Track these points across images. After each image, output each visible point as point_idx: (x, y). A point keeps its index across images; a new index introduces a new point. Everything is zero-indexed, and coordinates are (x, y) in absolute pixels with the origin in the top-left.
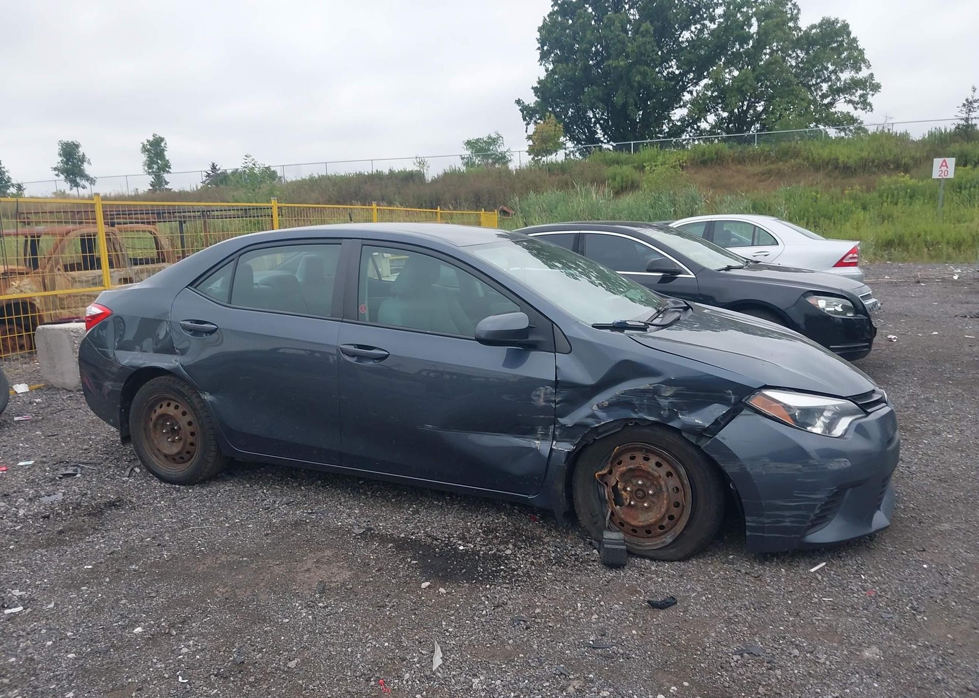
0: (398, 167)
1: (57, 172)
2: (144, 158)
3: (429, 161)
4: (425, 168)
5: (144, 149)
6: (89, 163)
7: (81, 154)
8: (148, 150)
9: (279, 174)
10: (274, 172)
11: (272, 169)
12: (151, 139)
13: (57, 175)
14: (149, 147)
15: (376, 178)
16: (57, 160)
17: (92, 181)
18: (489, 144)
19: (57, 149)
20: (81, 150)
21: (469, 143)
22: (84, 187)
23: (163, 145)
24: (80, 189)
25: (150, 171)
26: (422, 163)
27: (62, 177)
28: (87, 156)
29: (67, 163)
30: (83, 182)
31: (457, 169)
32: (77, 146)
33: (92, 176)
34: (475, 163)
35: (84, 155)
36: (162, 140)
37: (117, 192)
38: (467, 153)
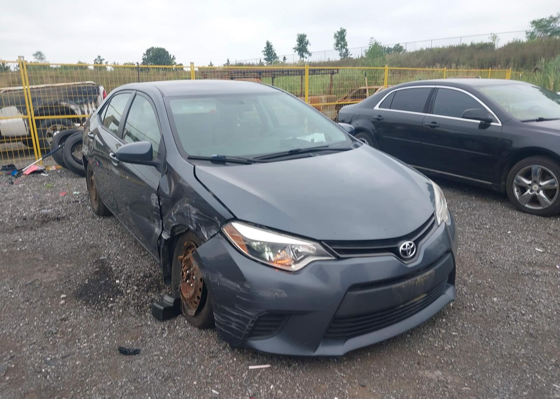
0: (477, 41)
1: (294, 50)
2: (334, 41)
3: (500, 36)
4: (496, 40)
5: (335, 36)
6: (310, 45)
7: (307, 40)
8: (337, 37)
9: (404, 48)
10: (401, 47)
11: (401, 45)
12: (339, 30)
13: (295, 52)
14: (338, 35)
15: (462, 48)
16: (295, 44)
17: (310, 55)
18: (549, 22)
19: (296, 38)
20: (307, 38)
21: (534, 22)
22: (306, 58)
23: (345, 33)
24: (304, 59)
25: (337, 48)
26: (495, 37)
27: (297, 52)
28: (309, 41)
29: (300, 45)
30: (305, 55)
31: (518, 40)
32: (305, 36)
33: (310, 52)
34: (536, 36)
35: (308, 41)
36: (345, 31)
37: (319, 60)
38: (532, 29)
